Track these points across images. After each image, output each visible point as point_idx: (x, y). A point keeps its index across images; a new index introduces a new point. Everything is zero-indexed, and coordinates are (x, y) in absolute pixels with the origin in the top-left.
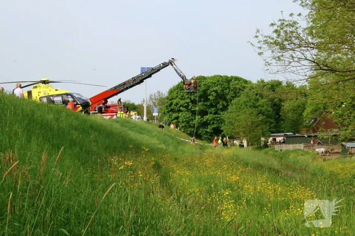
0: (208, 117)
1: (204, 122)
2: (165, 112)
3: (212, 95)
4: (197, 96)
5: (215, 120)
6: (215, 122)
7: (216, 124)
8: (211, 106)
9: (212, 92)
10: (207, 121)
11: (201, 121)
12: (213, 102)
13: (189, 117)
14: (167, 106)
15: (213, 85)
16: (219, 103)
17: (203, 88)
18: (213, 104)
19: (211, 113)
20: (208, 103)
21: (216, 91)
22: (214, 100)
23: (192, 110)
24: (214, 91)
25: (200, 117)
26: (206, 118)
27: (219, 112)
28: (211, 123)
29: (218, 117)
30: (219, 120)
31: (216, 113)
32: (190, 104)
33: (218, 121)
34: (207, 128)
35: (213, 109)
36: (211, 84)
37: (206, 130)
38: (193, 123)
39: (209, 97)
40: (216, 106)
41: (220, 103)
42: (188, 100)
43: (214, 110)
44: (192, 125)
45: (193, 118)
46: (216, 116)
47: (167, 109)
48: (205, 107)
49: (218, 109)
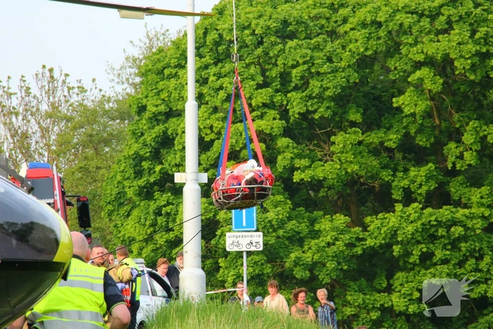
0: (392, 219)
1: (371, 254)
2: (121, 194)
3: (419, 86)
4: (320, 98)
5: (433, 238)
6: (439, 254)
7: (445, 261)
8: (412, 152)
9: (418, 65)
10: (389, 246)
11: (350, 245)
12: (419, 131)
13: (282, 224)
14: (138, 159)
15: (425, 22)
16: (456, 135)
17: (359, 43)
18: (421, 141)
19: (408, 198)
20: (393, 139)
21: (443, 66)
22: (428, 115)
23: (297, 177)
24: (429, 62)
25: (341, 219)
26: (380, 226)
28: (414, 258)
29: (455, 223)
30: (464, 238)
31: (439, 197)
32: (283, 142)
33: (454, 244)
34: (389, 290)
35: (423, 171)
36: (408, 20)
37: (382, 299)
38: (308, 257)
39: (397, 102)
41: (468, 138)
42: (272, 123)
43: (429, 178)
44: (299, 273)
45: (304, 228)
46: (445, 212)
47: (139, 174)
48: (374, 162)
49: (454, 173)
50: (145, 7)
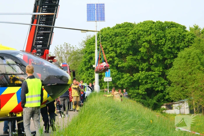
0: (139, 74)
1: (135, 82)
2: (82, 70)
3: (144, 46)
4: (124, 49)
5: (148, 78)
6: (149, 82)
7: (150, 83)
8: (143, 60)
9: (144, 42)
10: (138, 80)
11: (130, 80)
12: (145, 56)
13: (116, 76)
14: (85, 62)
15: (145, 33)
16: (152, 57)
17: (131, 37)
18: (145, 58)
19: (142, 70)
20: (139, 57)
21: (149, 42)
22: (146, 52)
23: (119, 66)
24: (146, 41)
25: (128, 75)
26: (136, 76)
27: (152, 68)
28: (144, 83)
29: (152, 75)
30: (154, 78)
31: (149, 70)
32: (116, 58)
33: (152, 79)
34: (138, 89)
35: (145, 64)
36: (142, 33)
37: (137, 91)
38: (121, 83)
39: (140, 50)
40: (148, 60)
41: (155, 57)
43: (146, 66)
44: (119, 86)
45: (120, 76)
46: (150, 73)
47: (86, 65)
48: (135, 62)
49: (152, 64)
50: (86, 30)
